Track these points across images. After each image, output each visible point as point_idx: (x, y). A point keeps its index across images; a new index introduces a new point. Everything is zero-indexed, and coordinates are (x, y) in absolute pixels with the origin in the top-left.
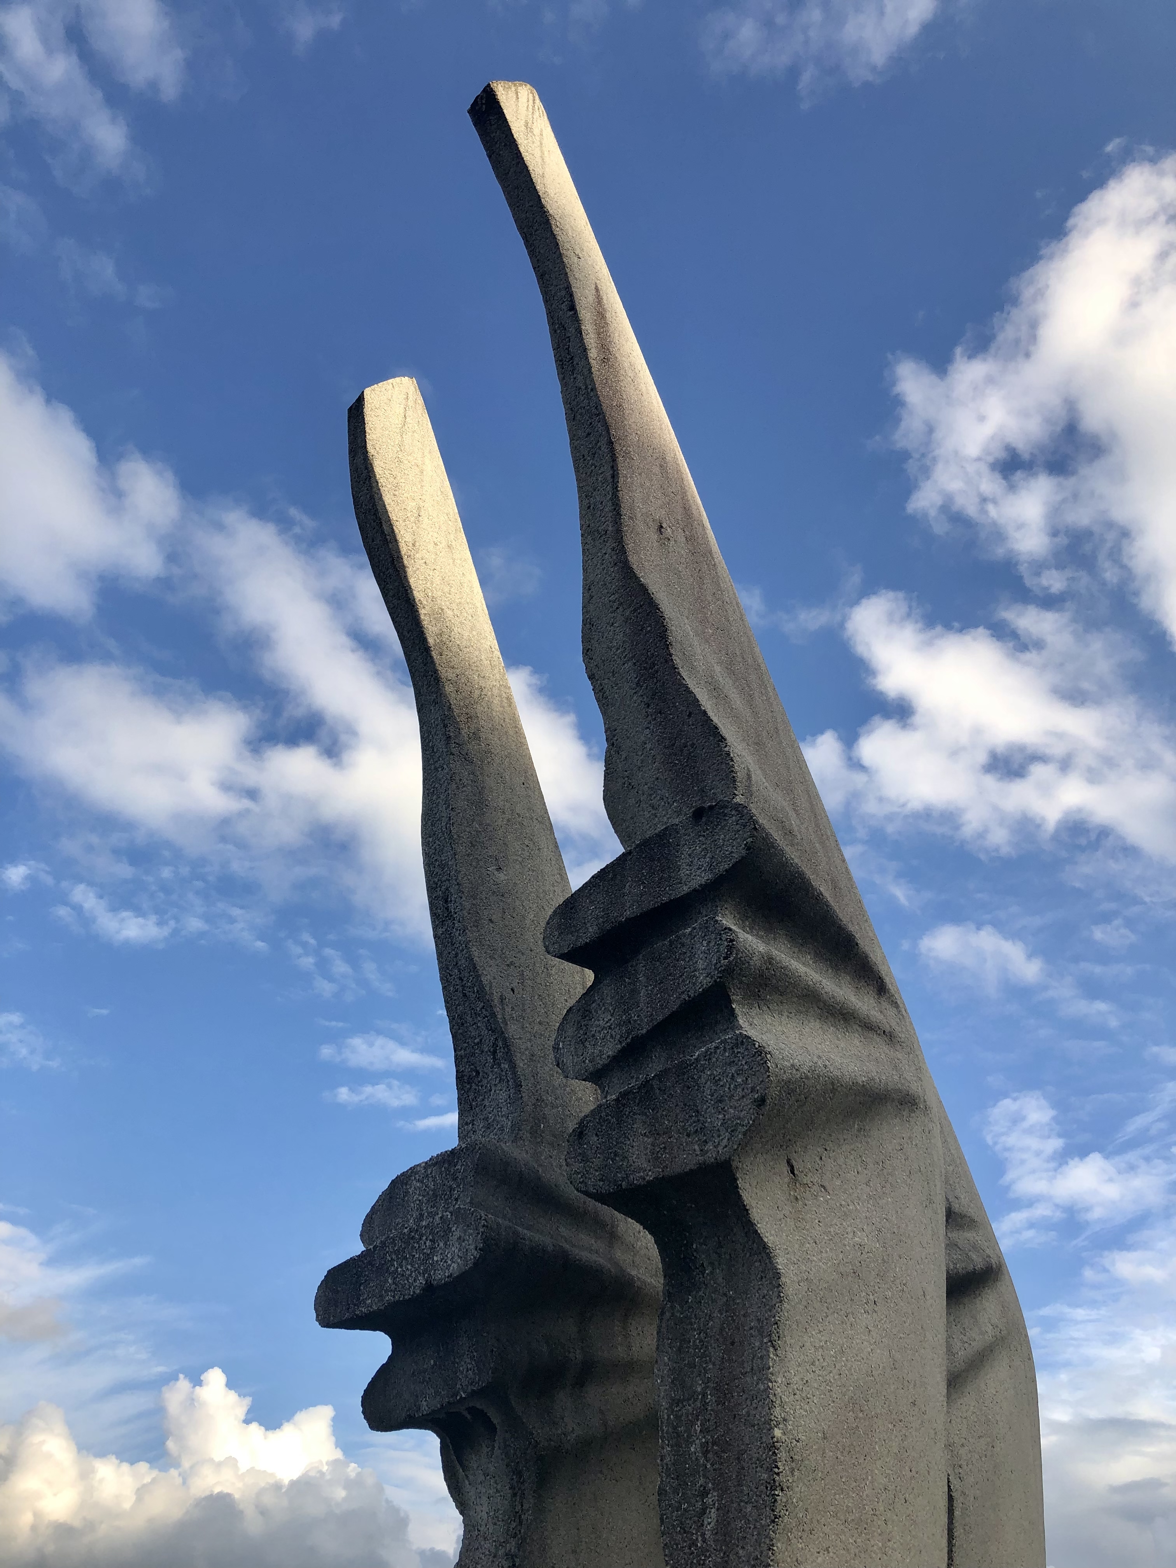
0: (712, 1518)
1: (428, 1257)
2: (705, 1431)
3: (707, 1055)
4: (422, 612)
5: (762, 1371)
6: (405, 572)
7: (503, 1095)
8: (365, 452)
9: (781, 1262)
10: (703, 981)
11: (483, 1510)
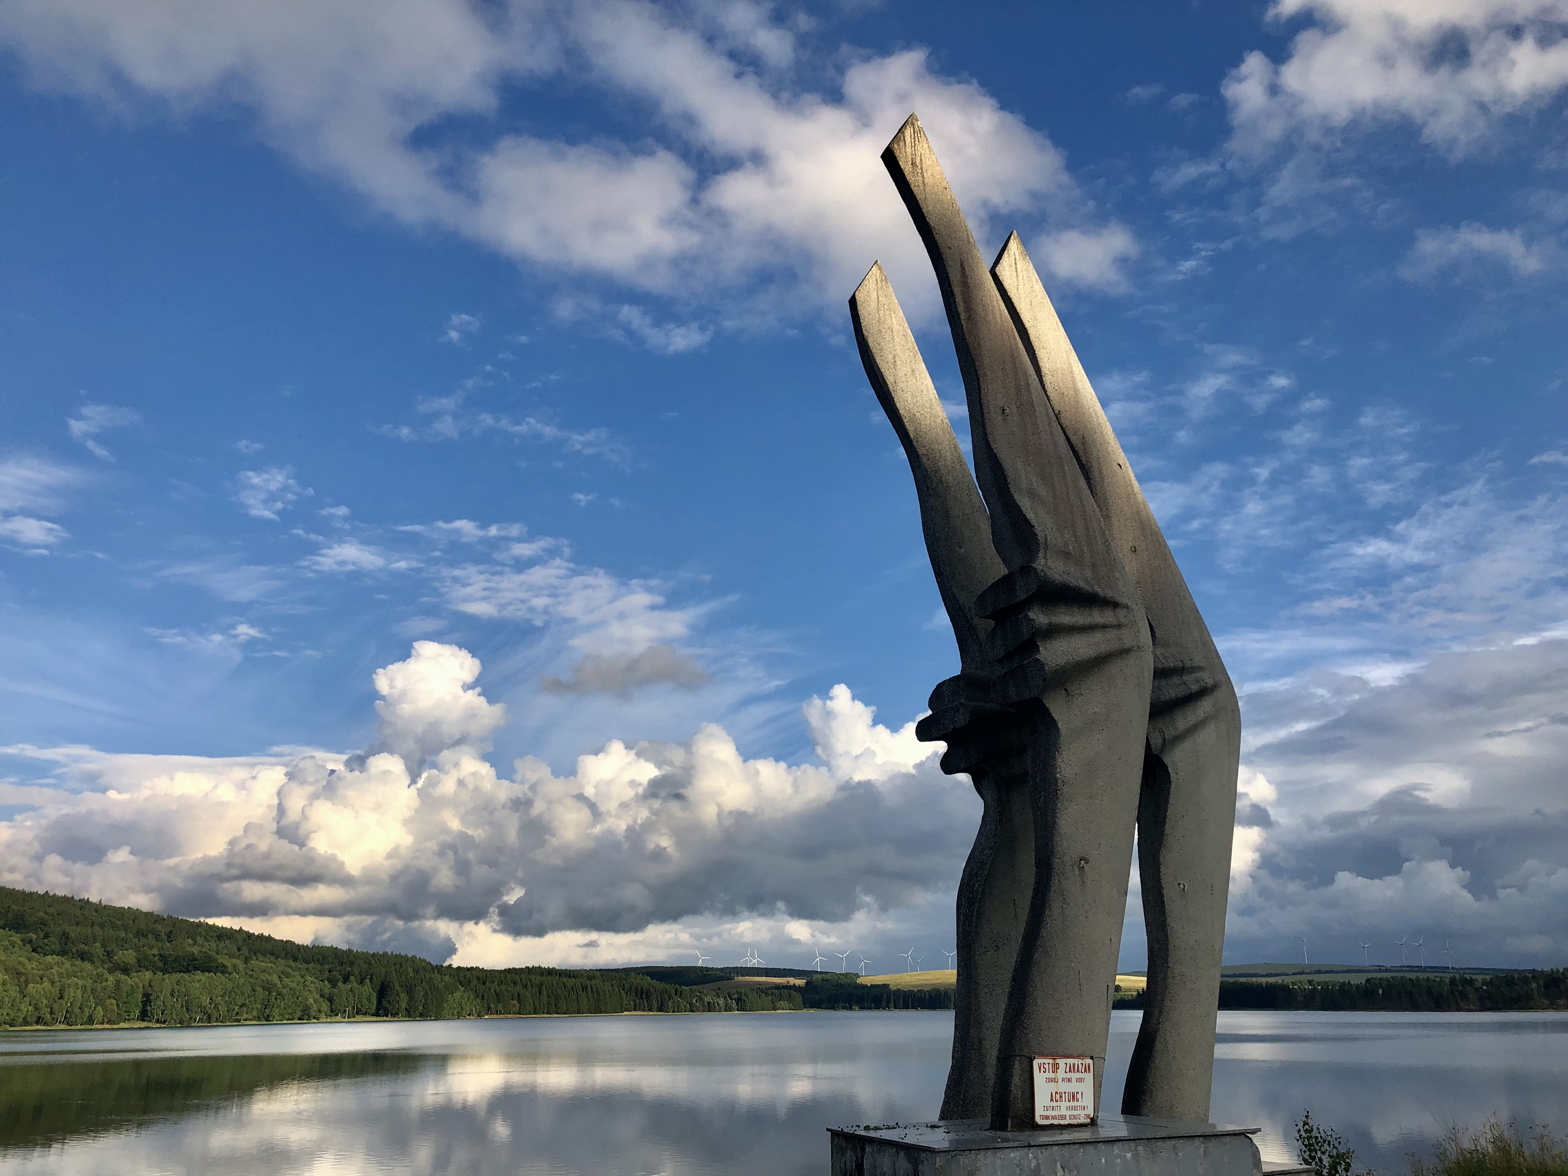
0: (1042, 799)
1: (953, 718)
2: (1040, 775)
3: (1028, 663)
4: (905, 421)
5: (1054, 759)
6: (894, 401)
7: (976, 648)
8: (863, 335)
9: (1060, 725)
10: (1026, 637)
11: (989, 799)
